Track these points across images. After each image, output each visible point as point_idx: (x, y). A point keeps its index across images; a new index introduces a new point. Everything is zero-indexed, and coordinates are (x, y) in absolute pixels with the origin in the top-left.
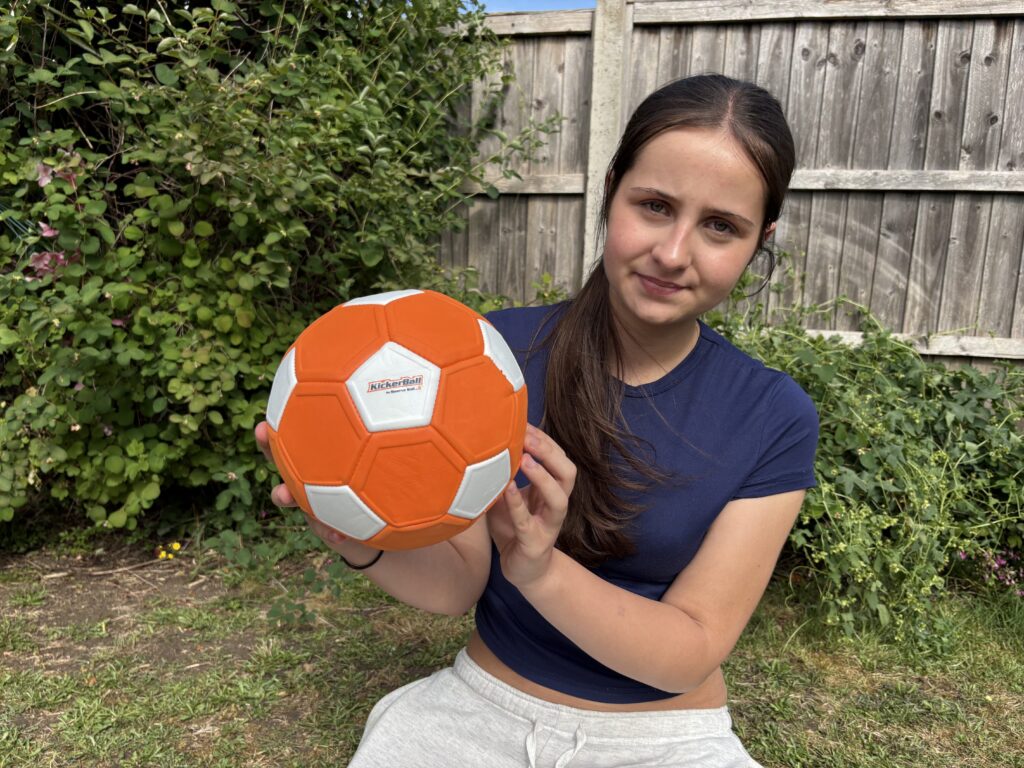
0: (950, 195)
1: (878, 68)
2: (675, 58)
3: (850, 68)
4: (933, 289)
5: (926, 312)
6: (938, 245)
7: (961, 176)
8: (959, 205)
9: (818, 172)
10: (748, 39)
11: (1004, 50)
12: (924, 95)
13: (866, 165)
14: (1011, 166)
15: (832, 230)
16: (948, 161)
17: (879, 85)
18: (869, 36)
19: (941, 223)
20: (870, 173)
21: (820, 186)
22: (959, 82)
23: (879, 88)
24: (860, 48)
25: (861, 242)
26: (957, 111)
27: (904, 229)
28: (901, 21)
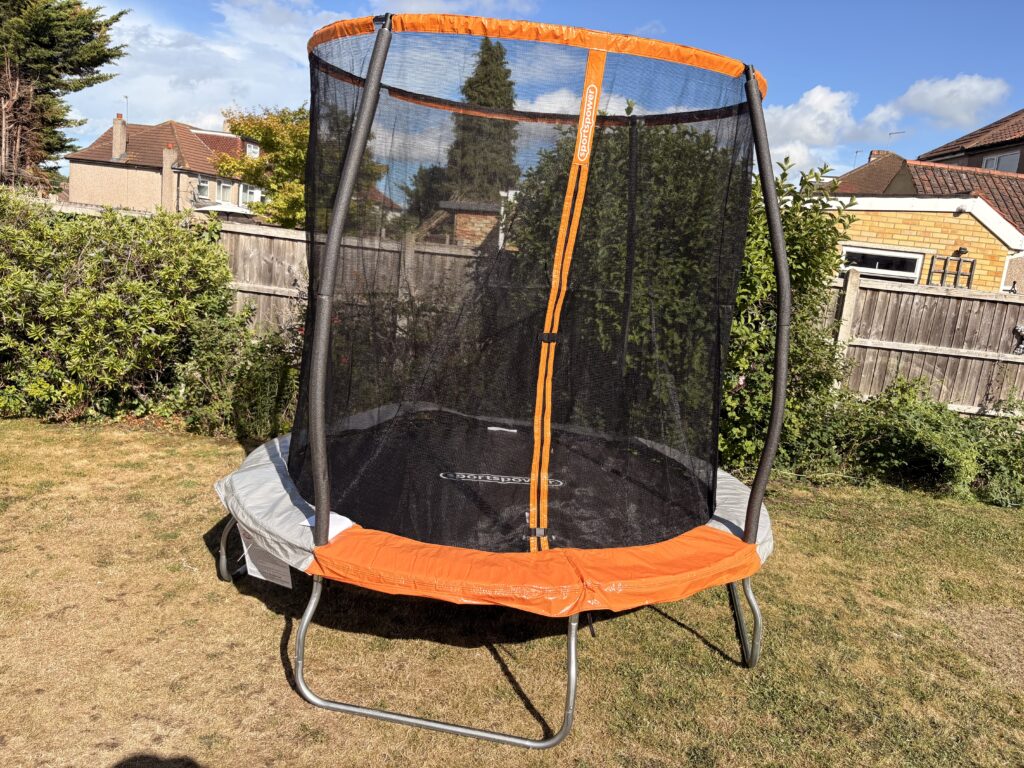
0: (959, 357)
1: (941, 311)
2: (871, 300)
3: (931, 310)
4: (951, 387)
5: (947, 395)
6: (954, 373)
7: (964, 351)
8: (962, 360)
9: (917, 345)
10: (898, 297)
11: (981, 310)
12: (955, 322)
13: (933, 344)
14: (979, 348)
15: (918, 365)
16: (960, 345)
17: (940, 317)
18: (939, 301)
19: (956, 366)
20: (934, 347)
21: (917, 350)
22: (967, 319)
23: (940, 319)
24: (936, 304)
25: (929, 370)
26: (965, 328)
27: (944, 367)
28: (950, 298)
